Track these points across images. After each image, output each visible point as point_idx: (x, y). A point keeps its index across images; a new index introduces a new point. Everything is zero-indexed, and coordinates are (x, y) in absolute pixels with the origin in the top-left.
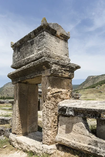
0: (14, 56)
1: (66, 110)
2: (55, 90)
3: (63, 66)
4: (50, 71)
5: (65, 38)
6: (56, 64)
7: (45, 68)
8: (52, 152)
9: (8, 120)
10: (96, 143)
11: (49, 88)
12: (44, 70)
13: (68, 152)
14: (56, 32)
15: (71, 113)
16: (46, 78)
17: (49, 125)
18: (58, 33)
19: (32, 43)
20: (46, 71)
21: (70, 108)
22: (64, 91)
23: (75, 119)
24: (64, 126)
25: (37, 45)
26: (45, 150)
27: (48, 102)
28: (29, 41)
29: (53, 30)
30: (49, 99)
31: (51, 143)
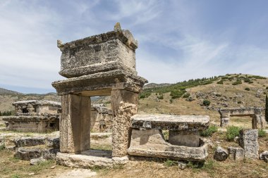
0: (63, 60)
1: (142, 124)
2: (127, 104)
3: (135, 80)
4: (125, 84)
5: (133, 47)
6: (130, 77)
7: (118, 81)
8: (125, 162)
9: (42, 140)
10: (173, 149)
11: (122, 102)
12: (115, 83)
13: (142, 160)
14: (127, 40)
15: (149, 126)
16: (119, 92)
17: (122, 138)
18: (129, 42)
19: (97, 49)
20: (118, 84)
21: (148, 122)
22: (134, 105)
23: (151, 131)
24: (139, 139)
25: (106, 53)
26: (117, 162)
27: (120, 116)
28: (92, 46)
29: (125, 38)
30: (122, 113)
31: (123, 155)
